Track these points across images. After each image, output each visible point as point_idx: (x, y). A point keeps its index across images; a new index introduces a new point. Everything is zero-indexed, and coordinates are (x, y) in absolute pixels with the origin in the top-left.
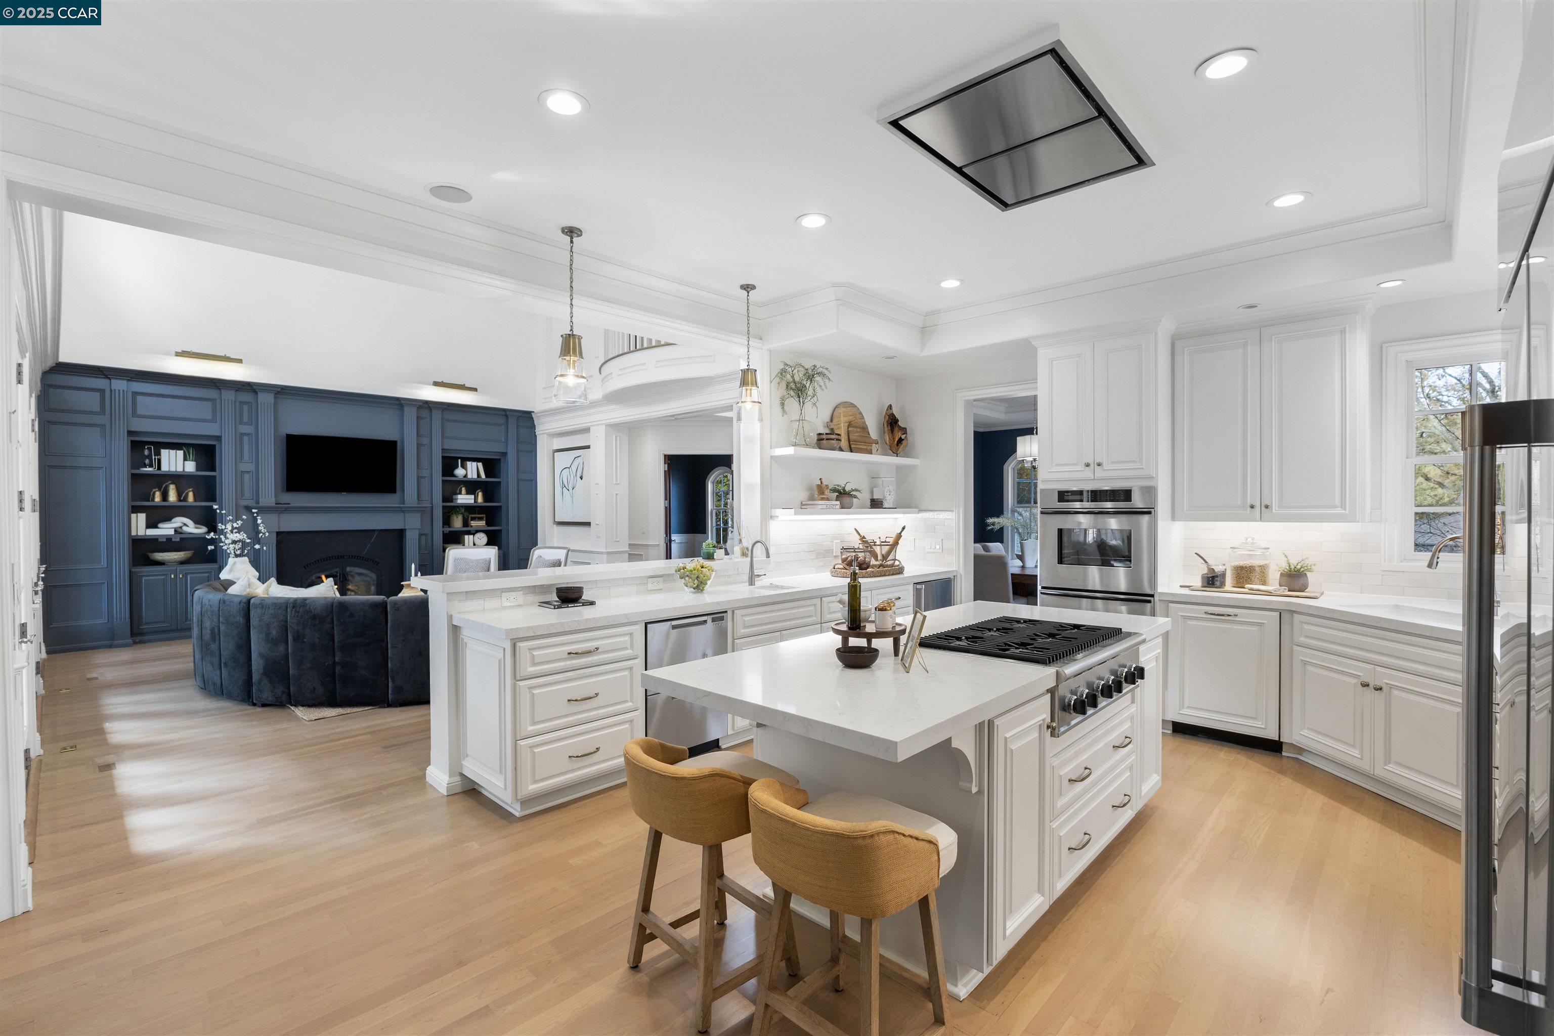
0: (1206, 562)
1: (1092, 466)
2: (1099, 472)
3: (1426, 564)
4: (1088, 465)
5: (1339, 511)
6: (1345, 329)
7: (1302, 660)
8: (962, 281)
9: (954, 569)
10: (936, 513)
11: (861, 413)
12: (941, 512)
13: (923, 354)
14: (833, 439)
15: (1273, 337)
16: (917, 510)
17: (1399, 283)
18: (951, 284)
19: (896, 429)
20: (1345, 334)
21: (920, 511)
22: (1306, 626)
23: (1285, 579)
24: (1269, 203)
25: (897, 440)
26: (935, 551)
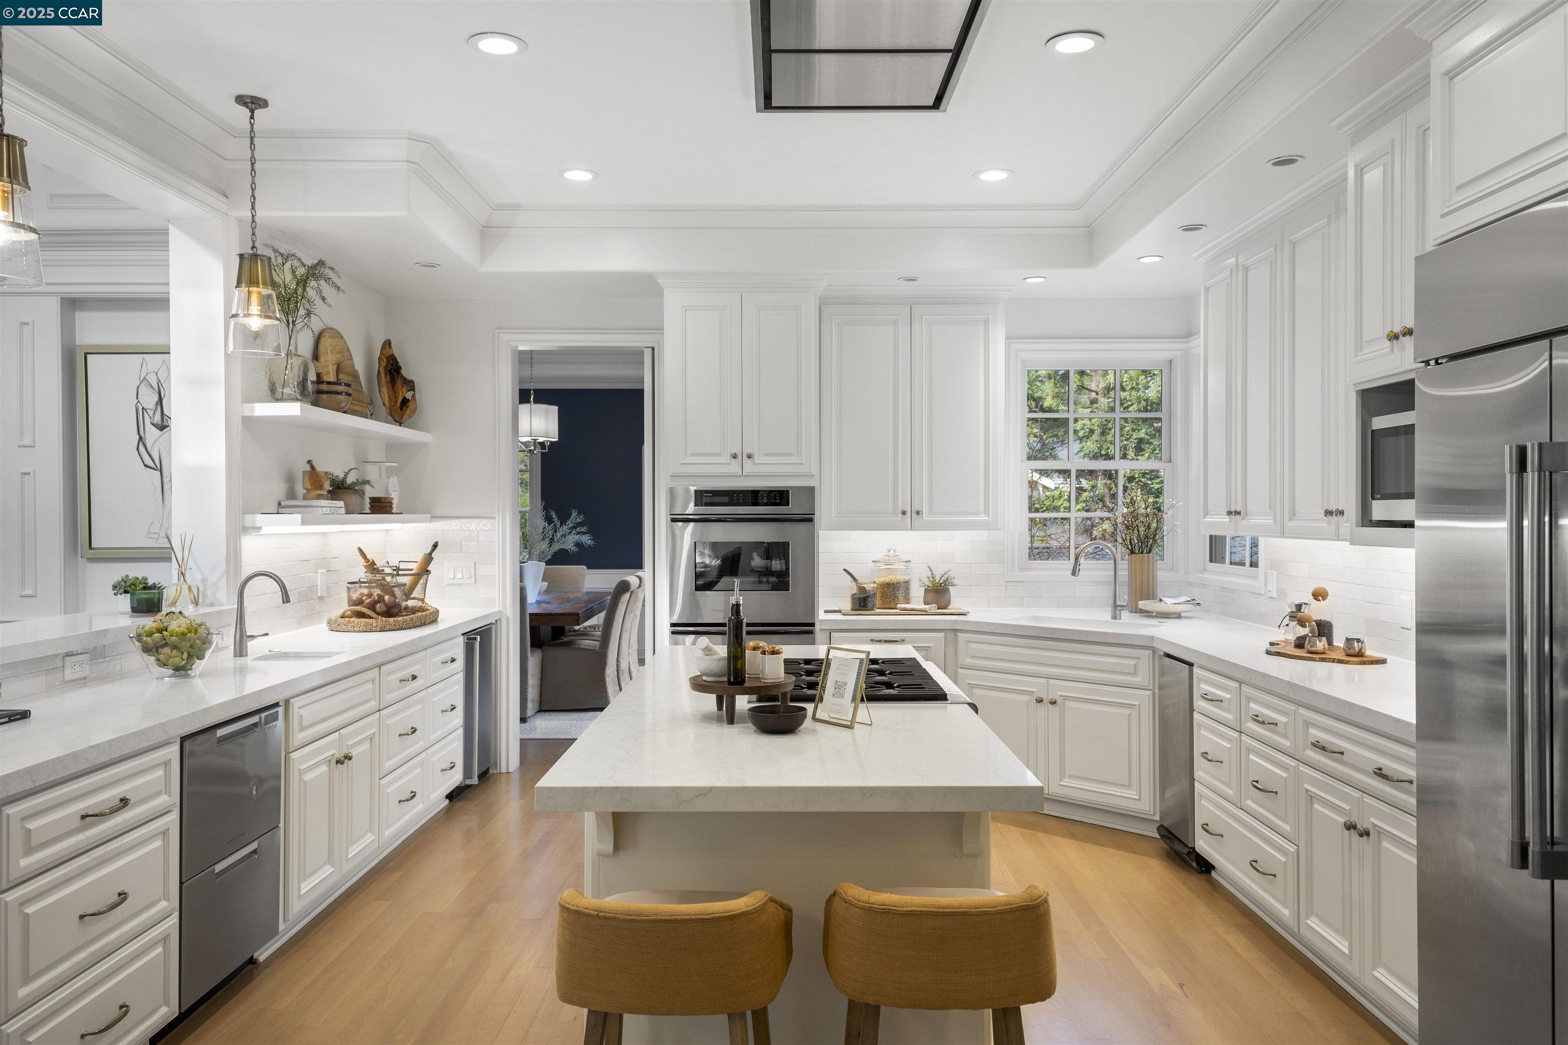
0: (855, 579)
1: (740, 457)
2: (749, 467)
3: (1070, 572)
4: (735, 456)
5: (983, 517)
6: (988, 319)
7: (969, 684)
8: (596, 175)
9: (497, 609)
10: (463, 521)
11: (348, 350)
12: (473, 520)
13: (484, 269)
14: (341, 393)
15: (924, 318)
16: (429, 516)
17: (1042, 280)
18: (579, 176)
19: (399, 383)
20: (988, 324)
21: (434, 518)
22: (972, 645)
23: (931, 597)
24: (976, 174)
25: (400, 400)
26: (455, 582)
